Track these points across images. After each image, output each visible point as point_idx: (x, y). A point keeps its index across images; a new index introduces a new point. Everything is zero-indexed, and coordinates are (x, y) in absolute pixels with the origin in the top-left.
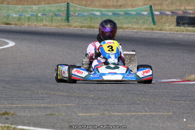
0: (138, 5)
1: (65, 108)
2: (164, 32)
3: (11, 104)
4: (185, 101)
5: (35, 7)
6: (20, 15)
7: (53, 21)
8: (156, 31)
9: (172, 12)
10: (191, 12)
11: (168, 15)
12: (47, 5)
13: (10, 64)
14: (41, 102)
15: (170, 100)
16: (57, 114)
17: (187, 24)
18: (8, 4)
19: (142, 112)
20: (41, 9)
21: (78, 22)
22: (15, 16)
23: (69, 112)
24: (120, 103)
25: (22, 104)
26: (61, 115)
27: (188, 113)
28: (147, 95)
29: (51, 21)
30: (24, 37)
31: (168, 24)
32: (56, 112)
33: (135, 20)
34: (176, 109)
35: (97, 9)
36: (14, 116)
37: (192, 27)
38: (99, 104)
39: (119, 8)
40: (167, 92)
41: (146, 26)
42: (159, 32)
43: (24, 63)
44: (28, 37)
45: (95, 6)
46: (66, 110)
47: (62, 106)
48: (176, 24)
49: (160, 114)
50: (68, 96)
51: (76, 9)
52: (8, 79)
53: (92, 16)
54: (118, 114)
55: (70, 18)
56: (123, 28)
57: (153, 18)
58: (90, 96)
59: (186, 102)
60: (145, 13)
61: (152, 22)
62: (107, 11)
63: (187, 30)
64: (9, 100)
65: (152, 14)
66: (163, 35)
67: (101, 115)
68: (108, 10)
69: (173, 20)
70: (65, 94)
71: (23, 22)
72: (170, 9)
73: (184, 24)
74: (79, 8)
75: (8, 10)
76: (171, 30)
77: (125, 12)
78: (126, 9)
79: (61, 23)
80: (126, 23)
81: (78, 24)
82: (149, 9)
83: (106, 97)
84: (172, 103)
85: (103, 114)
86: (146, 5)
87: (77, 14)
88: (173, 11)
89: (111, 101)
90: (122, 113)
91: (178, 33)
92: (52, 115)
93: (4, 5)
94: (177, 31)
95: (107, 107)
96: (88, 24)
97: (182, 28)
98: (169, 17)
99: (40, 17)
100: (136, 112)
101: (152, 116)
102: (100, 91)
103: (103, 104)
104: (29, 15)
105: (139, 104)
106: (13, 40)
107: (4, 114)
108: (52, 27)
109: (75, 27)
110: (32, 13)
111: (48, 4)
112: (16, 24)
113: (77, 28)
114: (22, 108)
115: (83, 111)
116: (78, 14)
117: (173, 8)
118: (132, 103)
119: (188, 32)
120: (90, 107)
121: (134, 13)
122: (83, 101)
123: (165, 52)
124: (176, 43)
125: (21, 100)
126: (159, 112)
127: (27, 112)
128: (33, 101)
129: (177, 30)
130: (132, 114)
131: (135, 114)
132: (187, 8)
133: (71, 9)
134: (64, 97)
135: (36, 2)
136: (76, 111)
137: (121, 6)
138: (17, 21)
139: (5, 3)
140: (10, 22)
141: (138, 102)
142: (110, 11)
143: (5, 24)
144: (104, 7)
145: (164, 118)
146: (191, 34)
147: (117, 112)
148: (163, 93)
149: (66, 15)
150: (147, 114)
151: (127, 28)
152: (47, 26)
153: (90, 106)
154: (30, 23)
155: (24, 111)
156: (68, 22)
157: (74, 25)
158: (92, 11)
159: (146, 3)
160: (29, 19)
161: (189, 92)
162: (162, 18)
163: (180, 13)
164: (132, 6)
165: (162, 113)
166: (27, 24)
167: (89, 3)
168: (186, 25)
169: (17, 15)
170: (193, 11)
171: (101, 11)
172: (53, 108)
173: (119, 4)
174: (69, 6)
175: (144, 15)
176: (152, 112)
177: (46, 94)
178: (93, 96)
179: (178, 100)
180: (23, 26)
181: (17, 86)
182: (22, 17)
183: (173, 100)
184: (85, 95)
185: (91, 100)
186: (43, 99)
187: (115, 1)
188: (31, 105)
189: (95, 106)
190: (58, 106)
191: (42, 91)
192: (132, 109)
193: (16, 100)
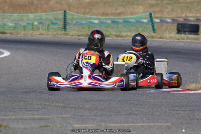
0: (138, 13)
1: (60, 119)
2: (164, 40)
3: (5, 115)
4: (184, 111)
5: (31, 16)
6: (15, 24)
7: (50, 30)
8: (156, 40)
9: (172, 20)
10: (192, 19)
11: (168, 23)
12: (44, 14)
13: (5, 74)
14: (35, 113)
15: (169, 110)
16: (51, 125)
17: (189, 32)
18: (4, 13)
19: (139, 123)
20: (37, 18)
21: (75, 30)
22: (10, 24)
23: (64, 124)
24: (117, 114)
25: (16, 116)
26: (56, 126)
27: (187, 123)
28: (145, 105)
29: (48, 29)
30: (19, 46)
31: (168, 32)
32: (51, 123)
33: (134, 28)
34: (175, 120)
35: (95, 17)
36: (7, 128)
37: (193, 34)
38: (95, 115)
39: (118, 16)
40: (166, 102)
42: (159, 40)
43: (19, 73)
44: (23, 46)
45: (93, 15)
46: (61, 122)
47: (57, 117)
48: (176, 31)
49: (158, 124)
50: (64, 107)
51: (74, 17)
52: (2, 90)
53: (90, 24)
54: (115, 125)
55: (67, 27)
56: (122, 36)
57: (153, 26)
58: (87, 107)
59: (185, 112)
60: (145, 21)
61: (152, 30)
62: (106, 19)
63: (188, 38)
64: (2, 111)
65: (152, 21)
66: (162, 43)
67: (97, 126)
68: (107, 17)
69: (173, 27)
70: (61, 104)
72: (171, 16)
73: (185, 32)
74: (76, 16)
75: (4, 18)
76: (171, 38)
77: (125, 20)
78: (125, 17)
79: (58, 32)
80: (125, 32)
81: (76, 33)
82: (149, 16)
83: (103, 107)
84: (170, 113)
85: (100, 126)
86: (146, 12)
87: (74, 22)
88: (174, 19)
89: (108, 112)
90: (119, 123)
91: (179, 40)
92: (46, 126)
94: (178, 39)
95: (103, 118)
96: (86, 33)
97: (183, 35)
98: (169, 24)
99: (36, 25)
101: (150, 127)
102: (96, 101)
103: (100, 115)
104: (26, 24)
105: (136, 115)
106: (8, 49)
108: (49, 36)
109: (73, 36)
110: (28, 22)
111: (45, 12)
112: (11, 34)
113: (74, 37)
114: (16, 119)
115: (79, 123)
116: (76, 22)
117: (174, 15)
118: (130, 114)
119: (189, 40)
120: (86, 118)
121: (134, 20)
122: (79, 112)
124: (176, 52)
125: (15, 111)
126: (158, 123)
127: (20, 123)
128: (28, 112)
129: (177, 37)
130: (129, 125)
131: (133, 124)
132: (188, 15)
133: (68, 17)
135: (33, 10)
136: (71, 122)
137: (120, 14)
138: (13, 30)
140: (5, 31)
141: (136, 113)
142: (108, 19)
144: (103, 14)
145: (162, 129)
146: (192, 42)
147: (113, 123)
148: (161, 103)
149: (63, 23)
150: (145, 124)
151: (126, 36)
152: (43, 34)
153: (86, 117)
154: (26, 32)
155: (18, 123)
156: (65, 31)
157: (71, 34)
158: (91, 19)
159: (146, 10)
160: (25, 28)
161: (189, 101)
162: (162, 26)
163: (181, 20)
164: (132, 14)
165: (161, 124)
166: (23, 33)
167: (87, 11)
168: (187, 33)
169: (13, 24)
170: (195, 18)
171: (99, 19)
172: (48, 119)
173: (119, 11)
174: (66, 14)
175: (143, 22)
176: (150, 122)
177: (41, 105)
178: (90, 106)
179: (177, 110)
180: (19, 35)
181: (11, 97)
182: (18, 26)
183: (172, 110)
184: (82, 106)
185: (87, 111)
186: (37, 111)
187: (114, 8)
188: (25, 117)
189: (91, 117)
190: (53, 117)
191: (37, 102)
192: (130, 120)
193: (9, 111)
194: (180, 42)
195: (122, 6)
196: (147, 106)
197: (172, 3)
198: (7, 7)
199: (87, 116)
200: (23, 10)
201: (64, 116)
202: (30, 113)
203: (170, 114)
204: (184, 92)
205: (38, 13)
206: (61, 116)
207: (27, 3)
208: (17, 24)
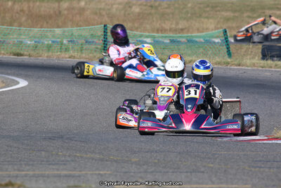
0: (207, 29)
1: (96, 177)
2: (243, 68)
3: (19, 170)
4: (270, 168)
5: (58, 31)
6: (36, 42)
7: (84, 51)
8: (232, 67)
12: (75, 28)
13: (20, 112)
14: (61, 167)
15: (249, 167)
16: (84, 185)
17: (277, 57)
18: (19, 26)
19: (207, 184)
20: (67, 34)
22: (29, 42)
24: (176, 170)
25: (34, 171)
26: (90, 187)
27: (273, 186)
28: (216, 159)
29: (81, 50)
30: (41, 73)
31: (248, 57)
32: (83, 182)
33: (201, 50)
34: (257, 181)
35: (148, 34)
38: (146, 172)
39: (179, 33)
40: (244, 155)
41: (218, 59)
42: (236, 67)
43: (41, 110)
44: (47, 74)
45: (145, 30)
46: (97, 180)
47: (92, 174)
48: (261, 56)
49: (233, 186)
50: (102, 160)
52: (16, 134)
53: (139, 43)
57: (228, 48)
58: (133, 160)
59: (272, 170)
60: (217, 40)
61: (227, 54)
62: (162, 37)
63: (276, 65)
64: (16, 164)
65: (227, 42)
66: (241, 72)
68: (163, 35)
70: (98, 156)
71: (41, 52)
73: (272, 57)
75: (20, 34)
76: (254, 65)
77: (189, 39)
78: (190, 35)
79: (95, 54)
80: (189, 55)
82: (223, 35)
83: (156, 161)
84: (251, 170)
86: (218, 29)
89: (163, 168)
92: (76, 186)
93: (14, 28)
94: (262, 67)
95: (157, 177)
97: (270, 62)
99: (65, 44)
100: (199, 184)
102: (147, 152)
103: (152, 172)
104: (50, 42)
105: (203, 172)
106: (25, 77)
107: (7, 185)
110: (53, 39)
111: (78, 26)
112: (30, 56)
114: (34, 176)
118: (194, 171)
119: (278, 68)
120: (132, 176)
121: (202, 40)
122: (122, 167)
123: (244, 97)
125: (32, 165)
126: (232, 184)
127: (41, 182)
128: (51, 166)
129: (261, 65)
130: (192, 186)
131: (198, 186)
134: (96, 160)
135: (60, 24)
137: (182, 30)
138: (32, 50)
139: (16, 24)
140: (22, 52)
141: (203, 169)
142: (166, 37)
143: (15, 55)
144: (158, 31)
148: (238, 156)
149: (103, 42)
150: (214, 186)
152: (74, 57)
153: (132, 174)
154: (50, 54)
155: (36, 181)
156: (105, 52)
158: (141, 36)
159: (219, 26)
160: (49, 47)
161: (277, 155)
162: (241, 48)
164: (198, 30)
165: (237, 186)
166: (46, 55)
167: (136, 25)
168: (275, 59)
169: (33, 42)
171: (153, 37)
172: (79, 176)
173: (180, 27)
174: (107, 29)
175: (214, 43)
176: (222, 183)
177: (69, 156)
178: (137, 159)
179: (261, 167)
180: (40, 58)
181: (28, 145)
182: (39, 45)
183: (253, 167)
184: (126, 159)
185: (134, 166)
186: (65, 164)
187: (174, 22)
188: (47, 173)
189: (139, 175)
190: (86, 174)
191: (64, 153)
192: (194, 179)
193: (25, 164)
194: (266, 70)
195: (185, 19)
196: (218, 160)
197: (255, 15)
198: (24, 19)
199: (134, 173)
200: (47, 23)
201: (101, 172)
202: (54, 167)
203: (250, 173)
204: (270, 142)
205: (68, 27)
206: (97, 172)
207: (52, 12)
208: (39, 42)
